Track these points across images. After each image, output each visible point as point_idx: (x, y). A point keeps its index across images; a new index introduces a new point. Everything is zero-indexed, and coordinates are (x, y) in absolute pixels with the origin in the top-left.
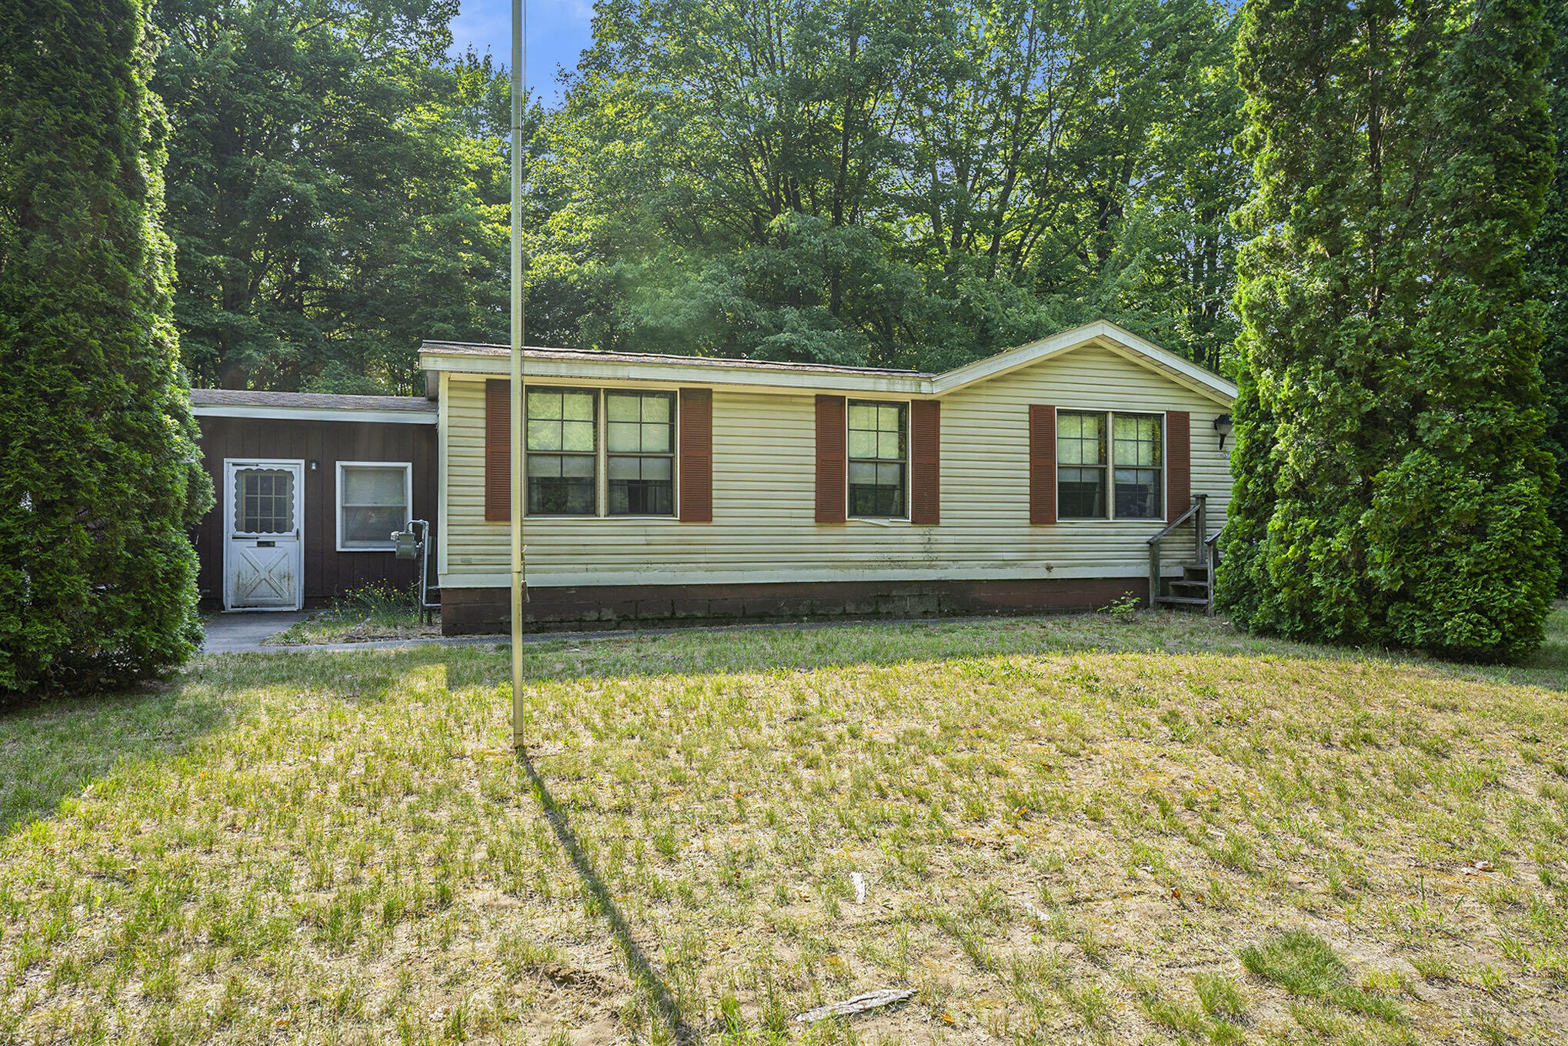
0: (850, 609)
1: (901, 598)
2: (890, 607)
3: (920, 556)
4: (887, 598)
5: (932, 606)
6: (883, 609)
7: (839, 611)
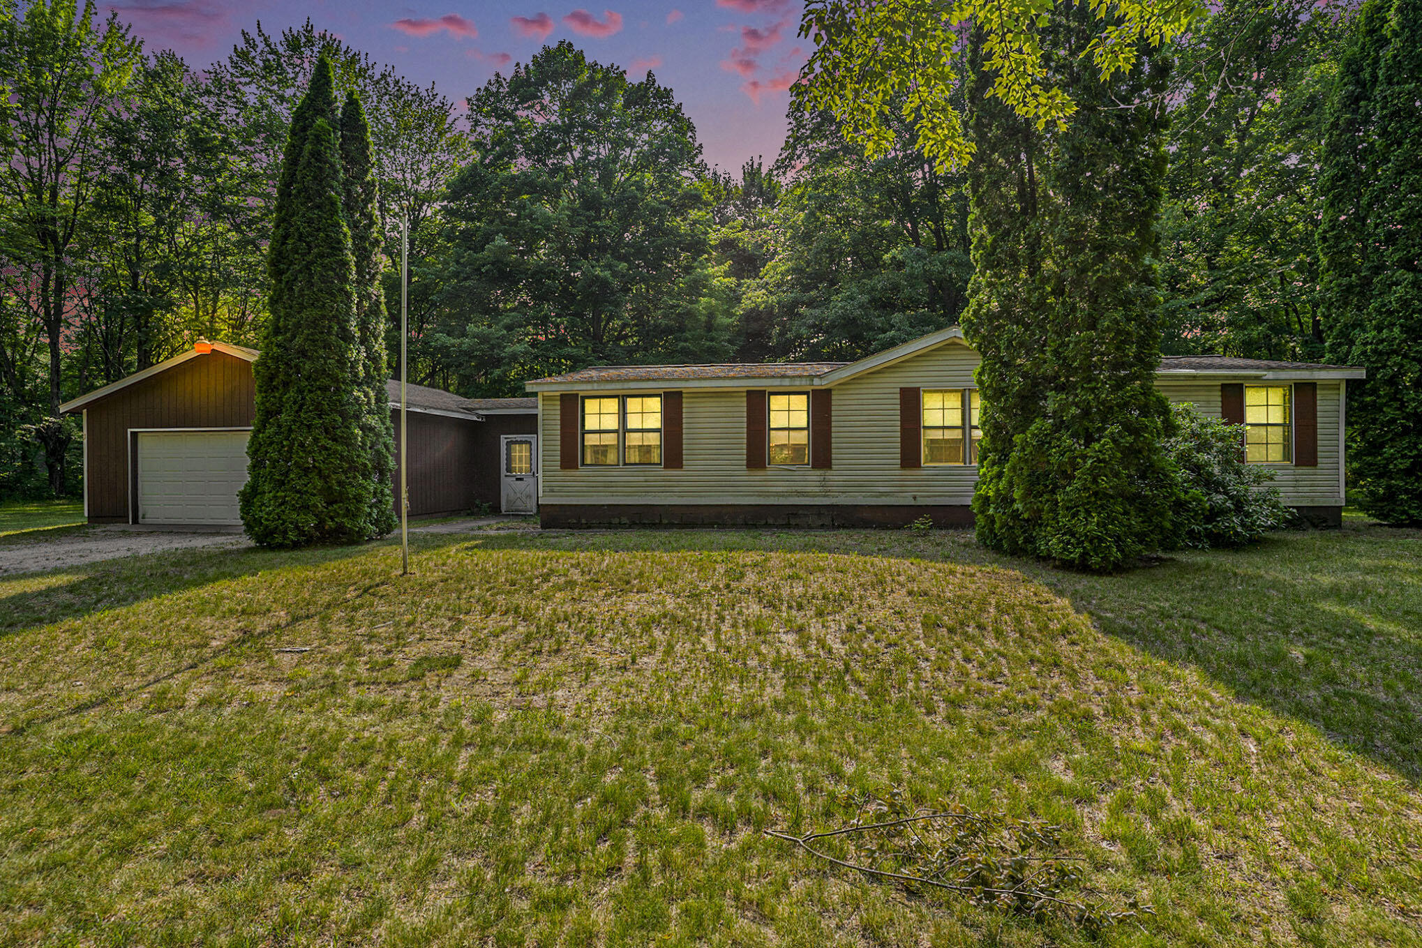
0: (771, 521)
1: (805, 515)
2: (798, 521)
3: (817, 489)
4: (795, 515)
5: (827, 521)
6: (793, 522)
7: (763, 522)
